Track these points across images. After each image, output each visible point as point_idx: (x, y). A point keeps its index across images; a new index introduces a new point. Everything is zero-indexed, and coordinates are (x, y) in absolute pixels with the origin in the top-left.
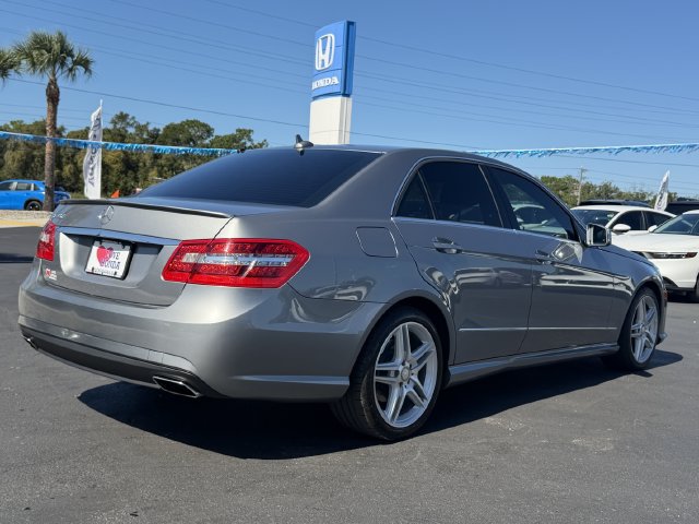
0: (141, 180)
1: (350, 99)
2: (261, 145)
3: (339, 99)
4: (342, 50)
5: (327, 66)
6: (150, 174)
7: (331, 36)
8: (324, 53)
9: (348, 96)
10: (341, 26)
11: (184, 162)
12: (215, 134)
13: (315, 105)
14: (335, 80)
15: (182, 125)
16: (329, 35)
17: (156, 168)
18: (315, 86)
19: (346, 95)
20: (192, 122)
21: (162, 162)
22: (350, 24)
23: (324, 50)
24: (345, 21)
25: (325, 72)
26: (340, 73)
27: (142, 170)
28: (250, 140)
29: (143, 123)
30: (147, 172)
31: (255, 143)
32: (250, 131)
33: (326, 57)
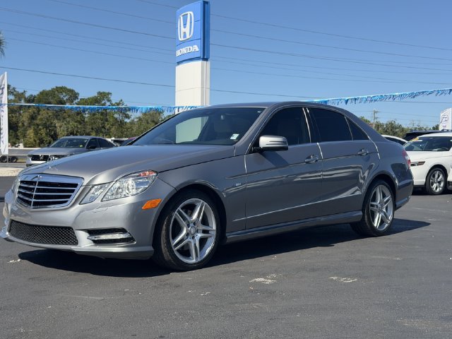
0: (21, 137)
1: (209, 62)
2: (118, 104)
3: (199, 63)
4: (200, 24)
5: (188, 37)
6: (28, 132)
7: (190, 13)
8: (185, 27)
9: (206, 60)
10: (198, 6)
11: (56, 121)
12: (80, 97)
13: (179, 68)
14: (196, 48)
15: (53, 90)
16: (188, 13)
17: (32, 127)
18: (178, 53)
19: (205, 59)
20: (61, 88)
21: (38, 122)
22: (205, 3)
23: (185, 25)
24: (202, 1)
25: (188, 42)
26: (200, 42)
27: (21, 130)
28: (109, 101)
29: (21, 91)
30: (26, 130)
31: (114, 102)
32: (109, 94)
33: (187, 30)
